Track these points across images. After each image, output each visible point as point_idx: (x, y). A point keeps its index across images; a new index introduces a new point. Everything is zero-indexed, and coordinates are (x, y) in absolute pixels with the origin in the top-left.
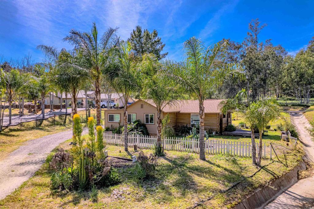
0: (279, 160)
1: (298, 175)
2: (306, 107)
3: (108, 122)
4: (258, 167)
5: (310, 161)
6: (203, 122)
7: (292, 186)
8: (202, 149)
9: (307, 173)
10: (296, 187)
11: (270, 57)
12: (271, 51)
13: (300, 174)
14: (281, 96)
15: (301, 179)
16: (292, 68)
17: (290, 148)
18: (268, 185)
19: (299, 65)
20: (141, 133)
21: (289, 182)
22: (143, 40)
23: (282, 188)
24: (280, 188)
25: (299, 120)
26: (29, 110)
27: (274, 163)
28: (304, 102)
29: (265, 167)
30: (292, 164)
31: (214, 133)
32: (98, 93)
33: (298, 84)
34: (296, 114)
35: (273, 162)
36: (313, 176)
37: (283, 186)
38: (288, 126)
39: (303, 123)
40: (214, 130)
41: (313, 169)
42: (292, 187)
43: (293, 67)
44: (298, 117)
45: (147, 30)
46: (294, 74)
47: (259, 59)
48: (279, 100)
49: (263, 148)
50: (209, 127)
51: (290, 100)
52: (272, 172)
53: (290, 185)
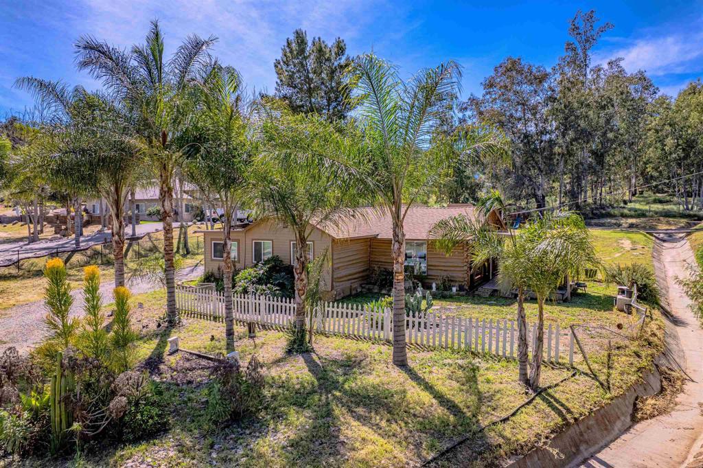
0: (590, 369)
1: (635, 409)
2: (696, 218)
3: (212, 260)
4: (530, 391)
5: (675, 367)
6: (400, 271)
7: (612, 441)
8: (398, 338)
9: (661, 402)
10: (622, 444)
11: (617, 100)
12: (618, 85)
13: (640, 405)
14: (641, 193)
15: (643, 419)
16: (667, 127)
17: (627, 334)
18: (545, 443)
19: (686, 119)
20: (278, 288)
21: (606, 429)
22: (311, 64)
23: (582, 448)
24: (578, 450)
25: (674, 252)
26: (56, 227)
27: (577, 377)
28: (692, 208)
29: (550, 391)
30: (622, 380)
31: (454, 289)
32: (167, 195)
33: (679, 165)
34: (670, 238)
35: (574, 375)
36: (673, 413)
37: (586, 442)
38: (634, 274)
39: (682, 259)
40: (456, 281)
41: (677, 390)
42: (612, 445)
43: (671, 125)
44: (675, 244)
45: (319, 38)
46: (670, 142)
47: (588, 105)
48: (635, 201)
49: (545, 341)
50: (445, 274)
51: (661, 202)
52: (562, 405)
53: (608, 439)
